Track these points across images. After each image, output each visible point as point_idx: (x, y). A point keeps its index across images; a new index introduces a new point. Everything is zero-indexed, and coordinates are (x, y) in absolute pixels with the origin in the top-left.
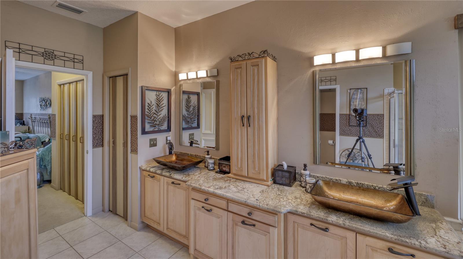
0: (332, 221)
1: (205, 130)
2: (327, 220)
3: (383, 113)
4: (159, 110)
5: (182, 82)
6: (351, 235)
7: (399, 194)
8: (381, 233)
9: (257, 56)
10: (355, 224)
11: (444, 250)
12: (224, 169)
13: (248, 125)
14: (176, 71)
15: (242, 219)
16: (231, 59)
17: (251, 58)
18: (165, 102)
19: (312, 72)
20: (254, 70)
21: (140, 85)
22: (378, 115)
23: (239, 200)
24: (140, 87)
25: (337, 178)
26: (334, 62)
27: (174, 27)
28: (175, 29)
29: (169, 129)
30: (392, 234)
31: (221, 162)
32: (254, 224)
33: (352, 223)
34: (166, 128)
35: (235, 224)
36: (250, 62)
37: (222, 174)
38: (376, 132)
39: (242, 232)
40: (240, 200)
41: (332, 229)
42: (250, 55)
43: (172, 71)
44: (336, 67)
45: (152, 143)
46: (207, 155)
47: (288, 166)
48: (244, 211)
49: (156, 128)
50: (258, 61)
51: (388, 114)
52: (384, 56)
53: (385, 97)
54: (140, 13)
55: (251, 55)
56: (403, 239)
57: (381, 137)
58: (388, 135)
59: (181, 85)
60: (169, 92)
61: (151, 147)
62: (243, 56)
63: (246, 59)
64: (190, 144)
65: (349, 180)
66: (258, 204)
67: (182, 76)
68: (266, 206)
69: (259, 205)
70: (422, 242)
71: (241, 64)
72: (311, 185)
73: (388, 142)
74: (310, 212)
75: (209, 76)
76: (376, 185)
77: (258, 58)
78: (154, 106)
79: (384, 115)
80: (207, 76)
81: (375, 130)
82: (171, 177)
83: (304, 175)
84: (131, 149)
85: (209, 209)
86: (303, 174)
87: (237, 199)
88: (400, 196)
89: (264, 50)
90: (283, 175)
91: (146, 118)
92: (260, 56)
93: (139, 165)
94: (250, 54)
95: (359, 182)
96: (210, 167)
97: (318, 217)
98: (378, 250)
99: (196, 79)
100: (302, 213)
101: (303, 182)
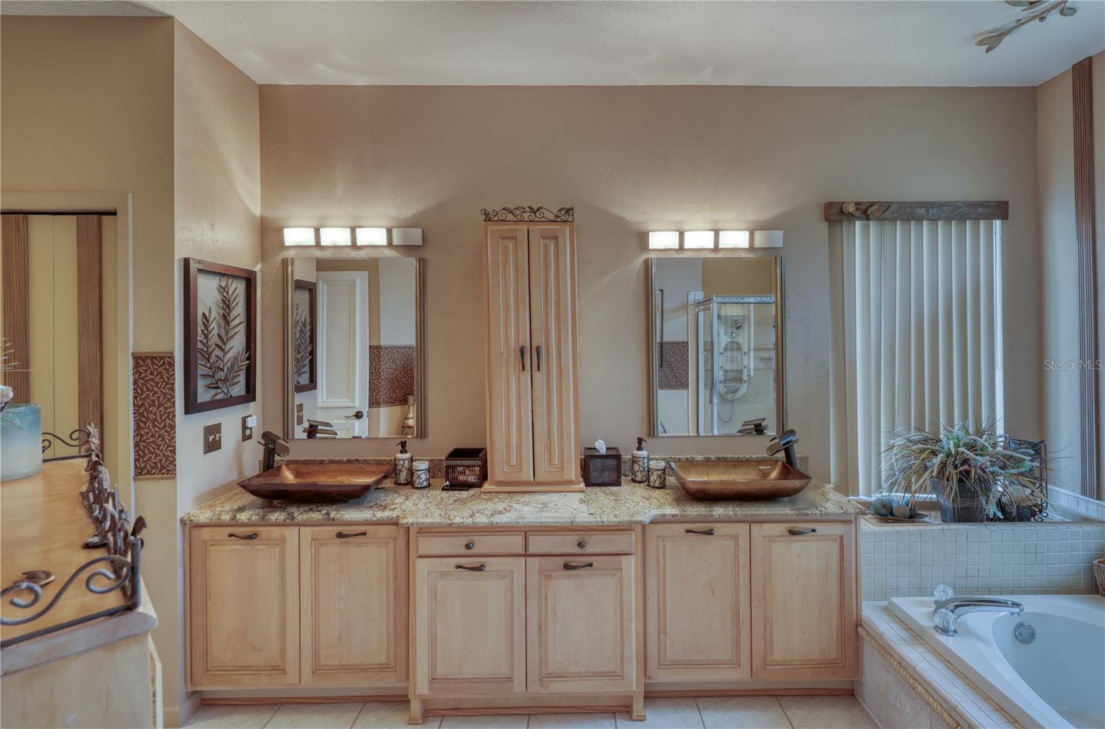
0: (719, 515)
1: (327, 398)
2: (712, 515)
3: (686, 340)
4: (227, 334)
5: (289, 254)
6: (742, 529)
7: (777, 461)
8: (779, 512)
9: (552, 218)
10: (749, 510)
11: (842, 511)
12: (462, 478)
13: (535, 367)
14: (268, 214)
15: (561, 561)
16: (487, 215)
17: (536, 219)
18: (239, 310)
19: (644, 261)
20: (546, 247)
21: (179, 255)
22: (679, 343)
23: (557, 523)
24: (180, 260)
25: (688, 456)
26: (681, 248)
27: (258, 83)
28: (259, 88)
29: (250, 394)
30: (792, 510)
31: (453, 463)
32: (589, 562)
33: (744, 511)
34: (243, 393)
35: (546, 576)
36: (536, 227)
37: (463, 490)
38: (677, 377)
39: (565, 588)
40: (559, 522)
41: (717, 527)
42: (535, 213)
43: (252, 215)
44: (683, 256)
45: (210, 440)
46: (402, 452)
47: (607, 448)
48: (567, 544)
49: (220, 390)
50: (557, 229)
51: (695, 342)
52: (752, 248)
53: (689, 307)
54: (180, 22)
55: (538, 213)
56: (804, 512)
57: (684, 387)
58: (695, 381)
59: (290, 260)
60: (249, 280)
61: (208, 452)
62: (518, 212)
63: (526, 219)
64: (306, 434)
65: (706, 456)
66: (600, 520)
67: (296, 236)
68: (614, 519)
69: (602, 522)
70: (821, 509)
71: (515, 230)
72: (660, 473)
73: (695, 395)
74: (684, 511)
75: (395, 242)
76: (742, 456)
77: (554, 221)
78: (214, 325)
79: (687, 343)
80: (390, 244)
81: (675, 374)
82: (334, 520)
83: (641, 459)
84: (136, 467)
85: (478, 565)
86: (638, 458)
87: (554, 523)
88: (780, 464)
89: (567, 207)
90: (605, 464)
91: (199, 362)
92: (559, 219)
93: (180, 514)
94: (535, 209)
95: (720, 456)
96: (421, 481)
97: (699, 515)
98: (777, 539)
99: (349, 250)
100: (673, 516)
101: (638, 474)
